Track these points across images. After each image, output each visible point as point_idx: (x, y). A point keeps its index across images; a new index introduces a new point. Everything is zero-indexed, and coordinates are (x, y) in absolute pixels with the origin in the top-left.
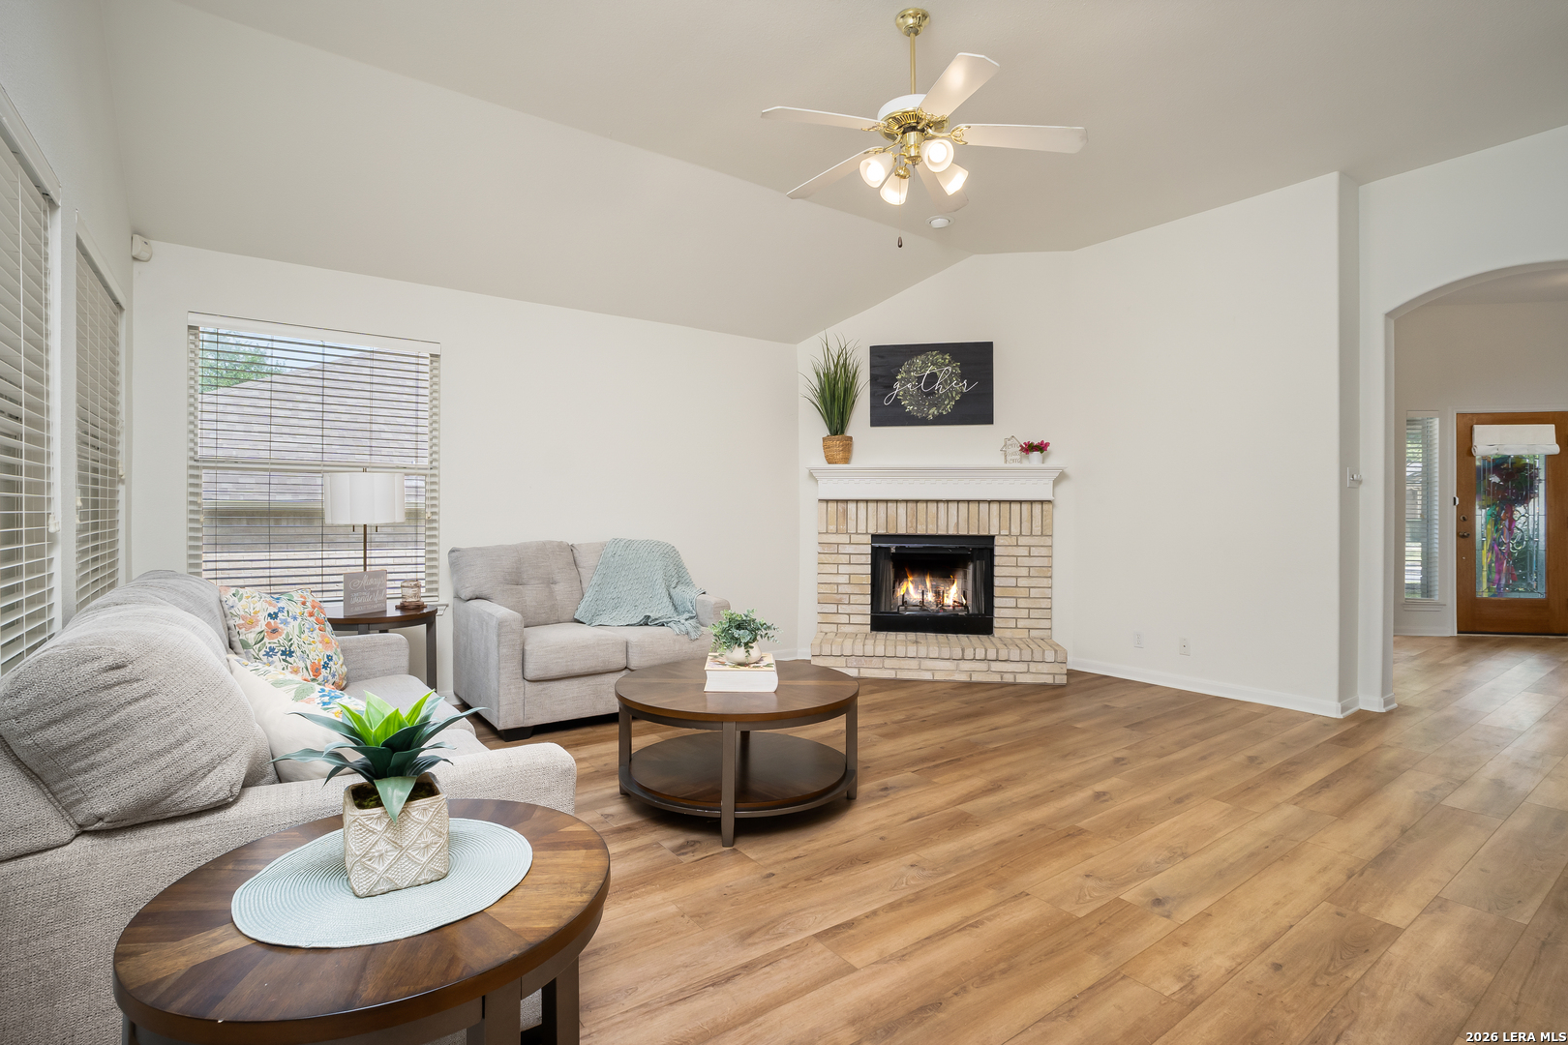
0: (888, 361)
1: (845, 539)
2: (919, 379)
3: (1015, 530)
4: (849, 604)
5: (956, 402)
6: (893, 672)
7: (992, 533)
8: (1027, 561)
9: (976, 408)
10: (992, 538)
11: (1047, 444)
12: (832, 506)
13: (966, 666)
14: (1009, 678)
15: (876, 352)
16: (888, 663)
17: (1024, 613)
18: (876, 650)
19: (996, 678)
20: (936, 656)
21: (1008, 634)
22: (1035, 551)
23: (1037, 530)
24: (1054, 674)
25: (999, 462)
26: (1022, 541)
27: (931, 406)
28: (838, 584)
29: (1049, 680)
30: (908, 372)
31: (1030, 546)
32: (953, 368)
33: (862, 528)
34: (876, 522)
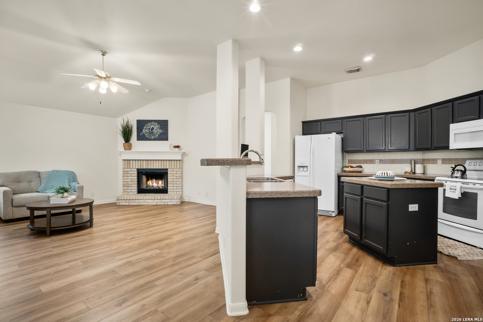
0: (141, 124)
1: (130, 170)
2: (149, 129)
3: (173, 167)
4: (131, 187)
5: (159, 135)
6: (138, 203)
7: (167, 168)
8: (176, 175)
9: (164, 137)
10: (167, 169)
11: (179, 146)
12: (126, 162)
13: (155, 201)
14: (166, 203)
15: (138, 121)
16: (136, 201)
17: (175, 188)
18: (133, 198)
19: (163, 204)
20: (148, 199)
21: (171, 193)
22: (178, 172)
23: (178, 167)
24: (177, 202)
25: (169, 151)
26: (175, 170)
27: (153, 135)
28: (128, 182)
29: (176, 203)
30: (146, 127)
31: (176, 171)
32: (158, 126)
33: (134, 167)
34: (138, 166)
